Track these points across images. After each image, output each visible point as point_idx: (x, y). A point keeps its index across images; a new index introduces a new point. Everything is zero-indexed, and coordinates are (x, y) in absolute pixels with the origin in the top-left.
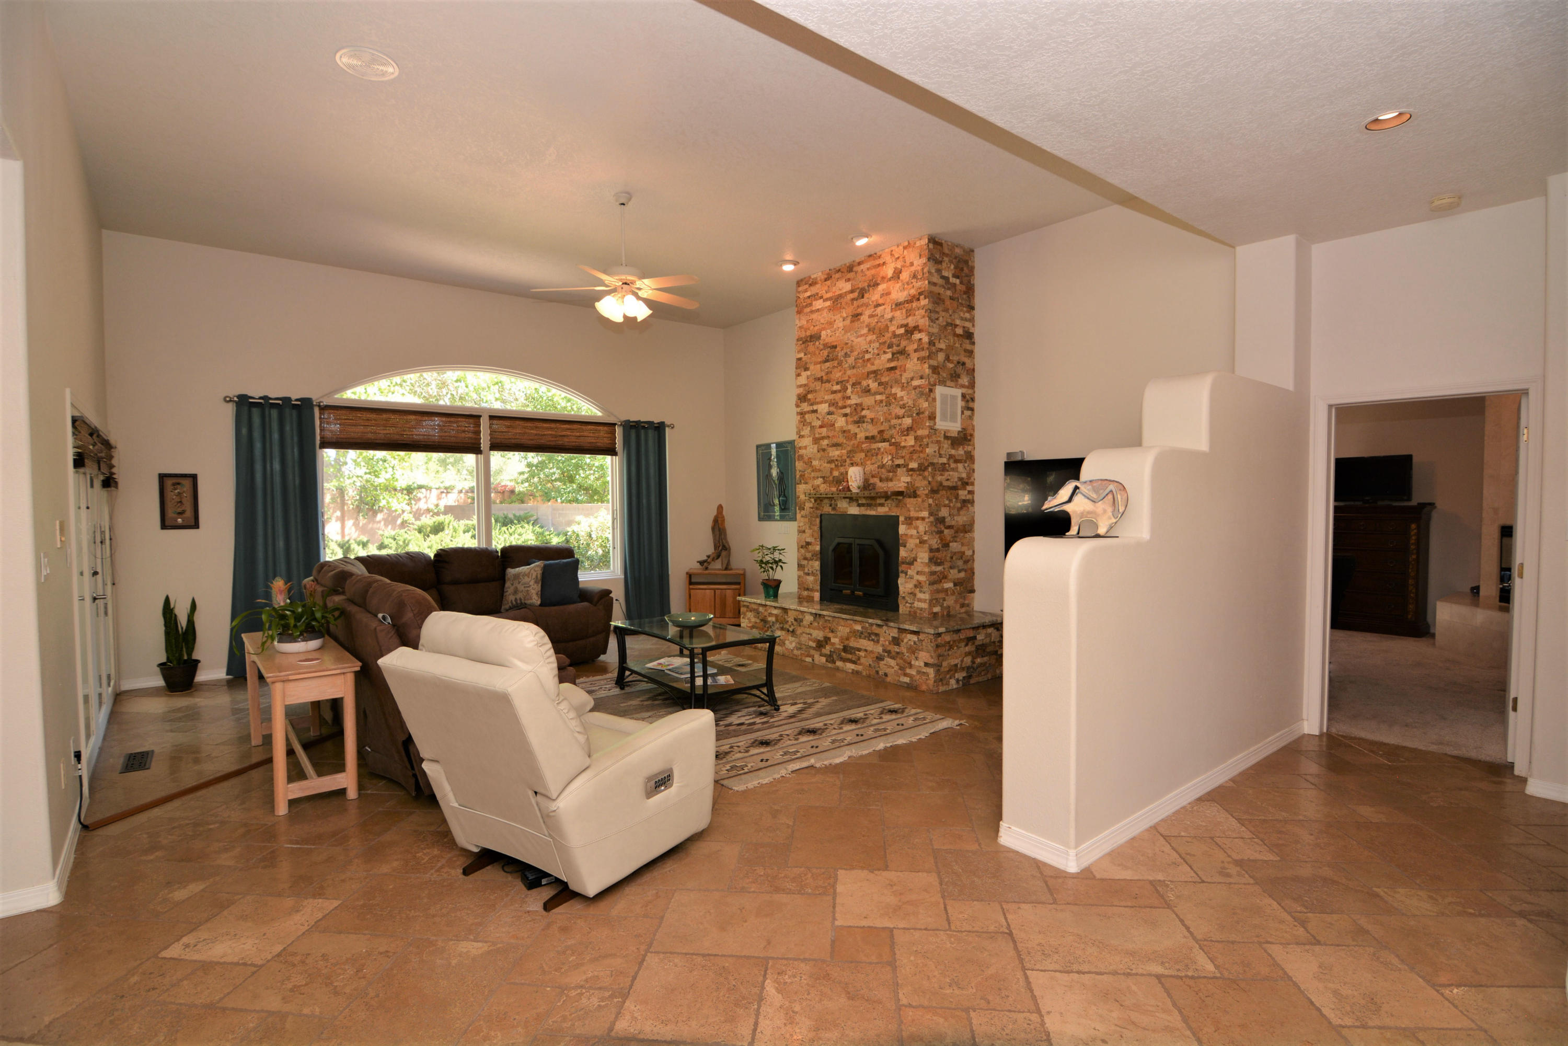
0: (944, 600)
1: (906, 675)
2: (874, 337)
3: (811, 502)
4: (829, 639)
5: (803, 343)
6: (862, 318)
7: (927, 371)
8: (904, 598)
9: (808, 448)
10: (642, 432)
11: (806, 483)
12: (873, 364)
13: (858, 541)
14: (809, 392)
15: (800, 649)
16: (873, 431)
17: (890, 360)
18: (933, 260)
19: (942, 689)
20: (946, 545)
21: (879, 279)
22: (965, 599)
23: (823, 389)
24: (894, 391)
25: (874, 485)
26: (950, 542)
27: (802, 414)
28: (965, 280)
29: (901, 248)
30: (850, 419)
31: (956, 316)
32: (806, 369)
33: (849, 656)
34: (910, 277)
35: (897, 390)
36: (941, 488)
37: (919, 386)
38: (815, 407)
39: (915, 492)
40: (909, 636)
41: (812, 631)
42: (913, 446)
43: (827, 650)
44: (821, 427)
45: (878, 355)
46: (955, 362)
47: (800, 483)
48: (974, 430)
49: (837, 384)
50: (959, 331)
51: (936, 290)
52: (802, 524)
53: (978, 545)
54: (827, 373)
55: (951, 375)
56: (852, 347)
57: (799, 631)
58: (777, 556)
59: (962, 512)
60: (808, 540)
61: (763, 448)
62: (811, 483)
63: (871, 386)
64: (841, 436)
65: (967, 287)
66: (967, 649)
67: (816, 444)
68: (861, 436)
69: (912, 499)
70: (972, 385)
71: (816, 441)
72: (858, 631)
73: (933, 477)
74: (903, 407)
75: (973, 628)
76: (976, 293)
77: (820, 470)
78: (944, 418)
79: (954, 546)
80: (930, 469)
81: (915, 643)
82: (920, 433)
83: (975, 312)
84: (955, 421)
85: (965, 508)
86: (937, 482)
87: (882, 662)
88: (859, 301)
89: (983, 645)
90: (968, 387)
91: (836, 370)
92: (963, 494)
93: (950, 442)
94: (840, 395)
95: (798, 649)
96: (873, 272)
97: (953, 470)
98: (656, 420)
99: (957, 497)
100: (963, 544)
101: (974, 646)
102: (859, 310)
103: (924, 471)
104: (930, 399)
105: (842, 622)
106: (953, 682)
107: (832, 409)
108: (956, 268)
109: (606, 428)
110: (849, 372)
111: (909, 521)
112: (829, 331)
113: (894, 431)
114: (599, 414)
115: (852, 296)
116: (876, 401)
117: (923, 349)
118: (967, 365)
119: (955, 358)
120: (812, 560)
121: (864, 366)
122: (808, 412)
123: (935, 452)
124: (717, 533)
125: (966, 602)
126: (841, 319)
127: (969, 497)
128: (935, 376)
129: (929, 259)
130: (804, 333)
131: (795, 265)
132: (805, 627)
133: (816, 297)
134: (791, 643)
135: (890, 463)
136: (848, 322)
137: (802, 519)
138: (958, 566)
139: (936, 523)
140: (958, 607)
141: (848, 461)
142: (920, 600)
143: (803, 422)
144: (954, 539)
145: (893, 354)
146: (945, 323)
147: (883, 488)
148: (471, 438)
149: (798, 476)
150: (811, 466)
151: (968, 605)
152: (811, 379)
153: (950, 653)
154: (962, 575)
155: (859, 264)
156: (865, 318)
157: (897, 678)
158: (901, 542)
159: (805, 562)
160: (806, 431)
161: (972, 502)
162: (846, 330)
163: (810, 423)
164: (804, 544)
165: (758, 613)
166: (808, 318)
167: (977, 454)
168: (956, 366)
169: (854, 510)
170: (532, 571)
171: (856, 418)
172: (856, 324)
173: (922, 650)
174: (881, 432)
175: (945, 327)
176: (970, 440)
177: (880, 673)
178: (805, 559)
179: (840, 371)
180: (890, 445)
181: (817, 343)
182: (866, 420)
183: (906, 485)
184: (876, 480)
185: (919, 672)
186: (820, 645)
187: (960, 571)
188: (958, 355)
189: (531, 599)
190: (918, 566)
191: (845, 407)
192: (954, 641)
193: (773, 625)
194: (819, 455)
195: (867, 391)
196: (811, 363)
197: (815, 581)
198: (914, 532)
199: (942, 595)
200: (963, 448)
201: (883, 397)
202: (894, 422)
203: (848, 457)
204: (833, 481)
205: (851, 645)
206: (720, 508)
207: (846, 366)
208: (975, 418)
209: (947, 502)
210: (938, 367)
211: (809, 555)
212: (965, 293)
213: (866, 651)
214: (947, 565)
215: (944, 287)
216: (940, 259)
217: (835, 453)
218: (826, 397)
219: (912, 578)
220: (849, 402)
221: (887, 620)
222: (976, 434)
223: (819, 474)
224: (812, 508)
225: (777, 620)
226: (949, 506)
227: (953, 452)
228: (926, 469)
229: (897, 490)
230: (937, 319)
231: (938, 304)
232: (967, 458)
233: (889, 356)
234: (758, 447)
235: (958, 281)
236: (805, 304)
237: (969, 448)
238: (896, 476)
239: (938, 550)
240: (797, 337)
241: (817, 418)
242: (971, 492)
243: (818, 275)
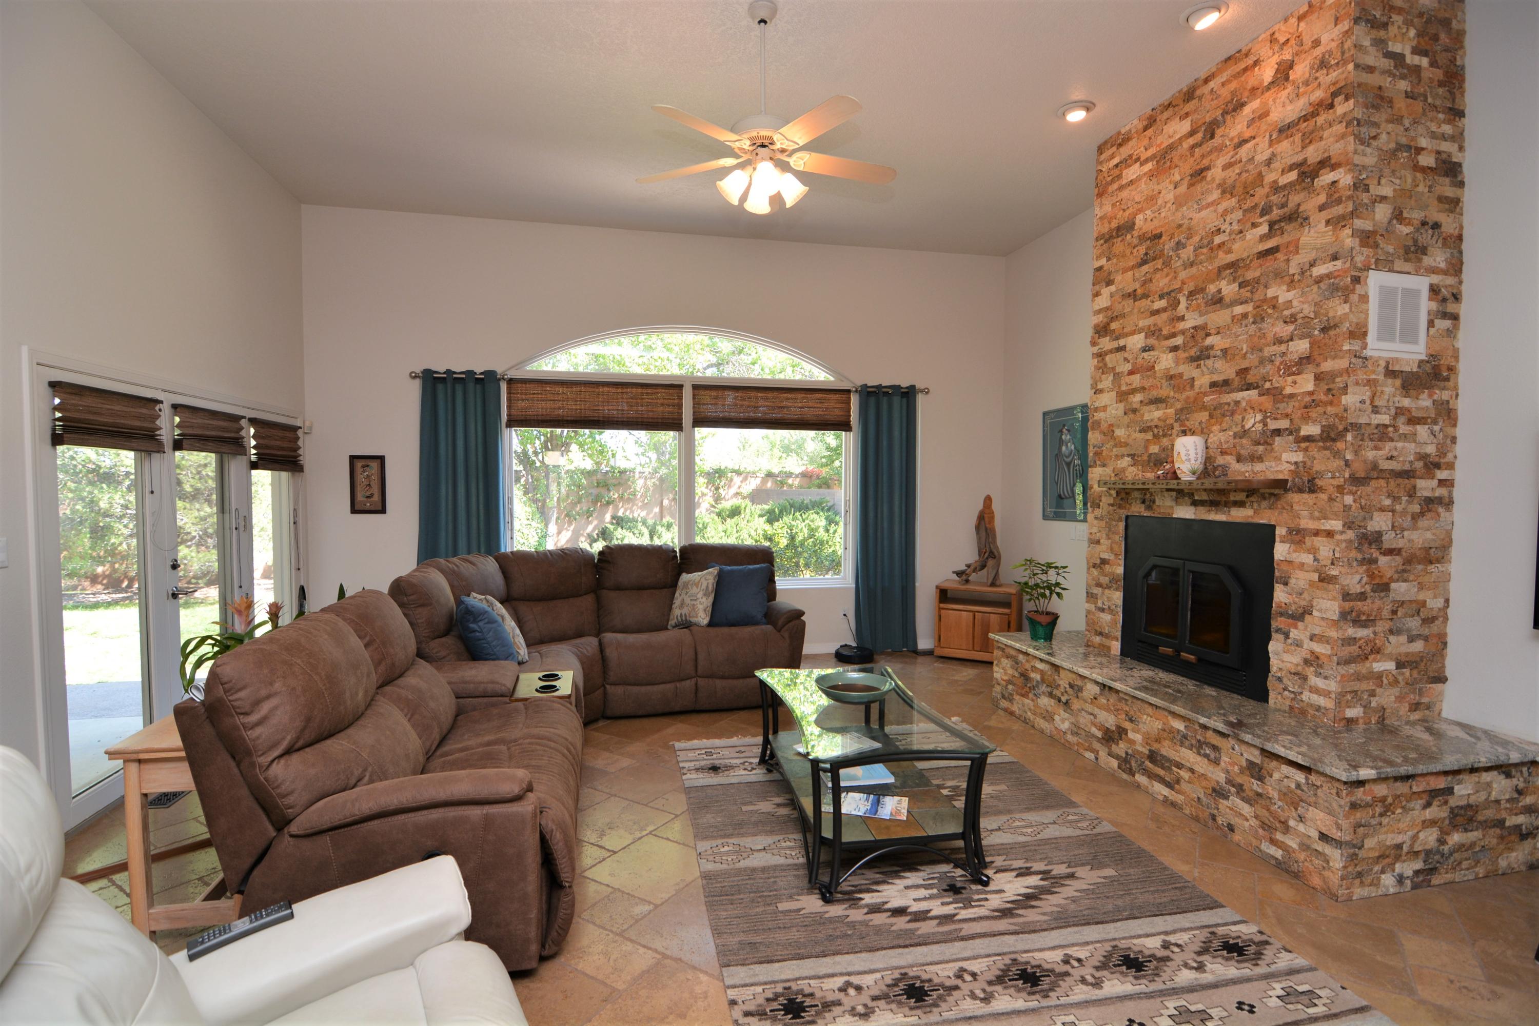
0: (1372, 694)
1: (1273, 842)
2: (1233, 202)
3: (1111, 495)
4: (1125, 731)
5: (1105, 242)
6: (1209, 174)
7: (1349, 242)
8: (1280, 679)
9: (1108, 409)
10: (885, 400)
11: (1104, 466)
12: (1230, 251)
13: (1190, 566)
14: (1112, 319)
15: (1077, 734)
16: (1225, 370)
17: (1263, 238)
18: (1367, 21)
19: (1359, 892)
20: (1384, 588)
21: (1246, 94)
22: (1420, 695)
23: (1136, 311)
24: (1271, 293)
25: (1225, 468)
26: (1392, 579)
27: (1100, 355)
28: (1442, 58)
29: (1294, 21)
30: (1182, 355)
31: (1421, 129)
32: (1109, 283)
33: (1162, 772)
34: (1312, 68)
35: (1280, 292)
36: (1374, 474)
37: (1329, 276)
38: (1122, 342)
39: (1311, 481)
40: (1286, 769)
41: (1096, 711)
42: (1311, 393)
43: (1121, 748)
44: (1131, 373)
45: (1241, 232)
46: (1416, 223)
47: (1095, 465)
48: (1456, 358)
49: (1161, 297)
50: (1427, 160)
51: (1374, 80)
52: (1095, 530)
53: (1455, 589)
54: (1144, 283)
55: (1407, 251)
56: (1189, 229)
57: (1076, 705)
58: (1052, 577)
59: (1423, 523)
60: (1105, 556)
61: (1052, 416)
62: (1111, 465)
63: (1224, 292)
64: (1165, 384)
65: (1446, 73)
66: (1429, 814)
67: (1121, 402)
68: (1203, 381)
69: (1306, 496)
70: (1456, 267)
71: (1122, 396)
72: (1178, 731)
73: (1356, 453)
74: (1293, 319)
75: (1446, 773)
76: (1468, 85)
77: (1126, 445)
78: (1386, 333)
79: (1401, 589)
80: (1349, 437)
81: (1298, 786)
82: (1328, 366)
83: (1466, 121)
84: (1415, 342)
85: (1429, 515)
86: (1365, 462)
87: (1225, 802)
88: (1204, 146)
89: (1469, 806)
90: (1445, 273)
91: (1158, 275)
92: (1426, 487)
93: (1398, 382)
94: (1164, 316)
95: (1076, 734)
96: (1233, 85)
97: (1405, 437)
98: (904, 383)
99: (1412, 493)
100: (1421, 587)
101: (1446, 809)
102: (1206, 162)
103: (1334, 440)
104: (1354, 298)
105: (1150, 710)
106: (1388, 880)
107: (1152, 341)
108: (1419, 35)
109: (837, 396)
110: (1183, 275)
111: (1298, 536)
112: (1148, 212)
113: (1269, 367)
114: (832, 379)
115: (1191, 141)
116: (1233, 317)
117: (1339, 201)
118: (1443, 229)
119: (1417, 215)
120: (1109, 588)
121: (1210, 259)
122: (1111, 351)
123: (1363, 402)
124: (983, 534)
125: (1425, 700)
126: (1171, 187)
127: (1442, 492)
128: (1366, 251)
129: (1356, 21)
130: (1107, 225)
131: (1088, 110)
132: (1086, 702)
133: (1126, 163)
134: (1063, 721)
135: (1259, 427)
136: (1183, 188)
137: (1096, 522)
138: (1409, 630)
139: (1360, 544)
140: (1404, 708)
141: (1177, 426)
142: (1315, 690)
143: (1103, 369)
144: (1402, 575)
145: (1271, 225)
146: (1392, 145)
147: (1243, 473)
148: (671, 413)
149: (1091, 455)
150: (1113, 437)
151: (1428, 707)
152: (1117, 297)
153: (1385, 821)
154: (1418, 646)
155: (1206, 81)
156: (1216, 173)
157: (1255, 842)
158: (1277, 574)
159: (1097, 591)
160: (1107, 382)
161: (1448, 503)
162: (1179, 203)
163: (1114, 368)
164: (1098, 562)
165: (1017, 663)
166: (1115, 199)
167: (1462, 407)
168: (1417, 230)
169: (1185, 512)
170: (703, 580)
171: (1193, 352)
172: (1199, 188)
173: (1316, 805)
174: (1243, 372)
175: (1394, 153)
176: (1447, 379)
177: (1220, 820)
178: (1099, 585)
179: (1167, 275)
180: (1260, 395)
181: (1129, 236)
182: (1212, 353)
183: (1293, 468)
184: (1230, 460)
185: (1305, 847)
186: (1111, 737)
187: (1411, 640)
188: (1424, 207)
189: (697, 617)
190: (1313, 624)
191: (1174, 335)
192: (1397, 797)
193: (1037, 686)
194: (1126, 419)
195: (1218, 301)
196: (1117, 271)
197: (1114, 622)
198: (1307, 558)
199: (1365, 686)
200: (1430, 396)
201: (1249, 308)
202: (1268, 351)
203: (1176, 421)
204: (1149, 461)
205: (1164, 752)
206: (988, 500)
207: (1178, 264)
208: (1461, 335)
209: (1387, 502)
210: (1374, 232)
211: (1105, 580)
212: (1441, 84)
213: (1192, 771)
214: (1382, 626)
215: (1389, 73)
216: (1385, 19)
217: (1154, 414)
218: (1141, 324)
219: (1298, 644)
220: (1182, 326)
221: (1240, 725)
222: (1462, 367)
223: (1124, 450)
224: (1112, 505)
225: (1043, 680)
226: (1393, 511)
227: (1406, 402)
228: (1341, 435)
229: (1272, 477)
230: (1375, 138)
231: (1376, 107)
232: (1439, 414)
233: (1264, 229)
234: (1045, 414)
235: (1425, 62)
236: (1109, 179)
237: (1446, 395)
238: (1272, 450)
239: (1362, 596)
240: (1096, 235)
241: (1126, 359)
242: (1446, 483)
243: (1133, 123)
